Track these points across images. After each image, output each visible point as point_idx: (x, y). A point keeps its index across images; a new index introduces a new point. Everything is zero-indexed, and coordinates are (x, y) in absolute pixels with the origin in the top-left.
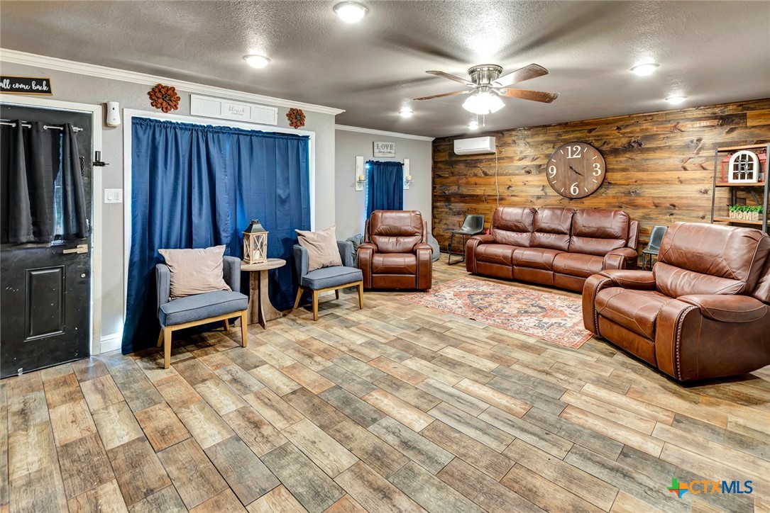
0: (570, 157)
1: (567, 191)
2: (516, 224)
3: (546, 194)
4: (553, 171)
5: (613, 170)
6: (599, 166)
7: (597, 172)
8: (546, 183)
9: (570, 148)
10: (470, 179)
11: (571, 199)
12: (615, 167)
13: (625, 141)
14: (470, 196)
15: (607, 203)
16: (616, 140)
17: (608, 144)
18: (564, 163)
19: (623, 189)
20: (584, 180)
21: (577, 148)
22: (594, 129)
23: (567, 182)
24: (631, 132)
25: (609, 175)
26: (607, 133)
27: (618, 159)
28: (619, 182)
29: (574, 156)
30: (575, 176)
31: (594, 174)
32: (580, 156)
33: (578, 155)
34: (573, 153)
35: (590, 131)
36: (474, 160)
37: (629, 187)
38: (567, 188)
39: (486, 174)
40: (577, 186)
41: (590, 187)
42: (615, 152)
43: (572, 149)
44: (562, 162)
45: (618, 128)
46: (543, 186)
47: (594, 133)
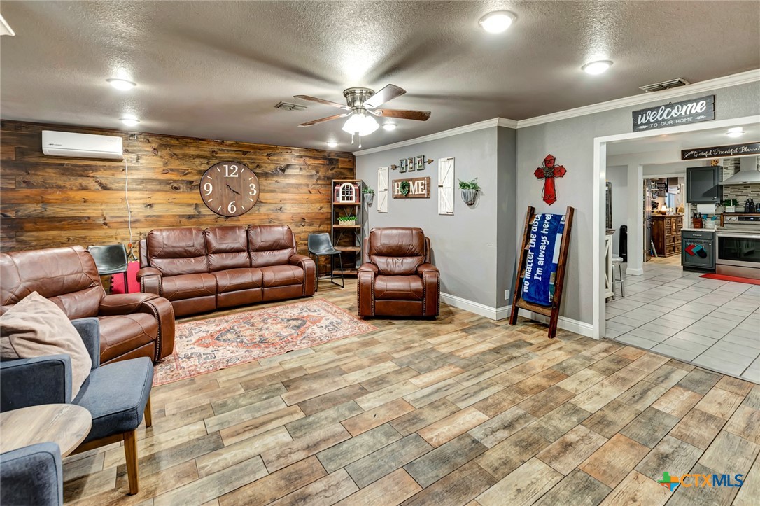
0: (227, 175)
1: (224, 210)
2: (187, 248)
3: (199, 212)
4: (209, 188)
5: (264, 191)
6: (254, 186)
7: (253, 193)
8: (200, 202)
9: (227, 166)
10: (72, 194)
11: (227, 217)
12: (266, 188)
13: (273, 166)
14: (73, 218)
15: (260, 220)
16: (266, 165)
17: (260, 168)
18: (221, 182)
19: (272, 207)
20: (241, 199)
21: (234, 168)
22: (248, 152)
23: (225, 201)
24: (277, 160)
25: (261, 195)
26: (259, 157)
27: (268, 182)
28: (268, 201)
29: (232, 176)
30: (232, 194)
31: (250, 193)
32: (237, 176)
33: (235, 174)
34: (230, 172)
35: (245, 153)
36: (80, 166)
37: (276, 205)
38: (225, 206)
39: (105, 188)
40: (234, 204)
41: (246, 205)
42: (266, 175)
43: (229, 168)
44: (219, 180)
45: (268, 155)
46: (196, 204)
47: (247, 156)
